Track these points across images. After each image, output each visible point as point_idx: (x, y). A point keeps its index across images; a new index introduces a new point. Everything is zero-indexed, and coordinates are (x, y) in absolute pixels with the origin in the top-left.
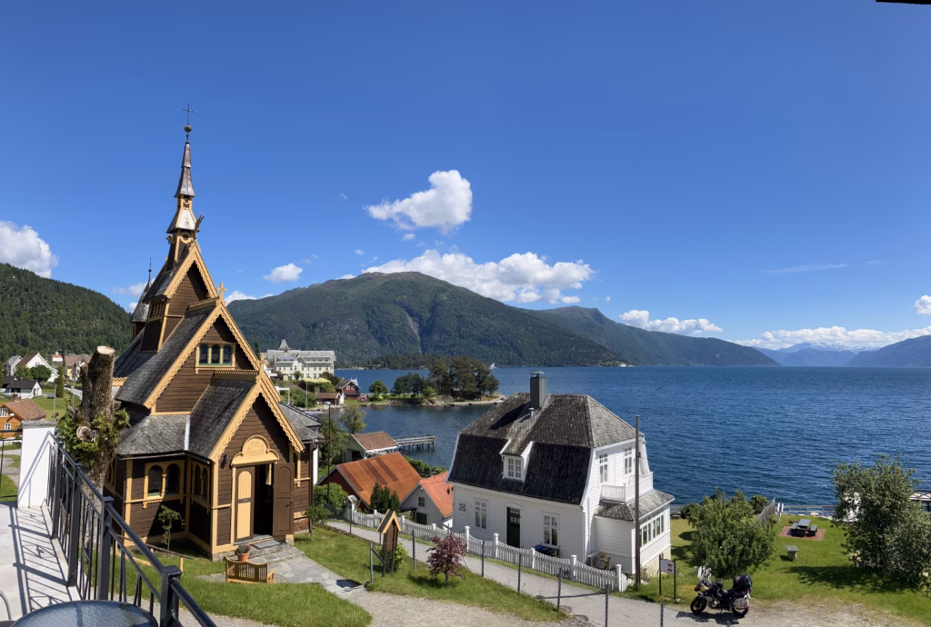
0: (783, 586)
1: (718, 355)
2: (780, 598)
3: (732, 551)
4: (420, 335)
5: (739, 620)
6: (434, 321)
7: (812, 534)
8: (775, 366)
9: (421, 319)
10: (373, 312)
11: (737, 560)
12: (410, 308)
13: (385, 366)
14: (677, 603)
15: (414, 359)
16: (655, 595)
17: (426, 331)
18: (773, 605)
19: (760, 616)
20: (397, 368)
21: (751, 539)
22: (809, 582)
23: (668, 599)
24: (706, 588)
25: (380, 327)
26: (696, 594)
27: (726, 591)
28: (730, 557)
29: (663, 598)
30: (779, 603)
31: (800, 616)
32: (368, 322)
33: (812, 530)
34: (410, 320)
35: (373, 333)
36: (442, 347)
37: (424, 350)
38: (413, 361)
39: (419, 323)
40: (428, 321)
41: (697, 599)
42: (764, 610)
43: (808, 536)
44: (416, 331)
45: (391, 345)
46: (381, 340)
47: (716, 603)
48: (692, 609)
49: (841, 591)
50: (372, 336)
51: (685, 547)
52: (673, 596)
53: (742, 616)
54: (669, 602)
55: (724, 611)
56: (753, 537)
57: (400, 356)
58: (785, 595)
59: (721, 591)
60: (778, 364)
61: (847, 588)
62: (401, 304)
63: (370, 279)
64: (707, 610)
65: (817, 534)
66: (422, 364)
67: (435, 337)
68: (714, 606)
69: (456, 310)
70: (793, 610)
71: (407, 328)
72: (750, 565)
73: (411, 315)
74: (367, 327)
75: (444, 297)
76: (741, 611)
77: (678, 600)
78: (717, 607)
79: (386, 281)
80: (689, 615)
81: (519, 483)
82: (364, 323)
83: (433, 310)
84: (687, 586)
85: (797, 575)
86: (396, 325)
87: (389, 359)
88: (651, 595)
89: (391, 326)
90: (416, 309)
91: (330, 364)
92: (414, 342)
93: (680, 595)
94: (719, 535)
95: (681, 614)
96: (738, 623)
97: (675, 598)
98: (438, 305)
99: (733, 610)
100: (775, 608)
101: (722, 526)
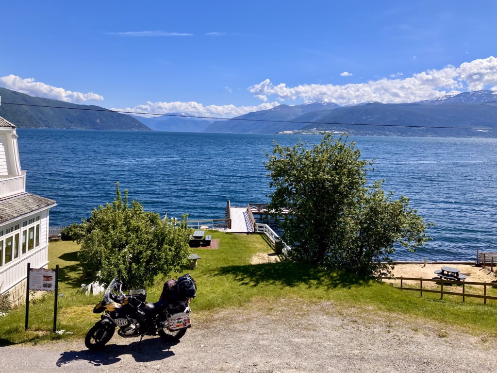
0: (219, 290)
1: (98, 121)
2: (222, 305)
3: (136, 259)
5: (173, 349)
7: (207, 243)
8: (148, 131)
11: (142, 269)
14: (59, 337)
16: (16, 330)
18: (216, 316)
19: (204, 336)
21: (161, 243)
22: (252, 283)
23: (40, 333)
24: (117, 305)
26: (96, 318)
27: (151, 306)
28: (134, 264)
29: (32, 333)
30: (223, 313)
31: (263, 326)
33: (207, 239)
41: (98, 325)
42: (206, 324)
43: (203, 245)
47: (133, 326)
48: (88, 343)
49: (295, 288)
51: (67, 267)
52: (51, 327)
53: (175, 340)
54: (44, 337)
55: (146, 337)
56: (163, 239)
58: (227, 301)
59: (143, 307)
60: (150, 129)
61: (303, 286)
64: (117, 340)
65: (211, 243)
68: (130, 332)
70: (248, 320)
72: (156, 274)
76: (174, 334)
77: (61, 332)
78: (135, 334)
80: (82, 355)
84: (75, 308)
85: (231, 276)
88: (9, 332)
93: (64, 323)
94: (120, 240)
95: (67, 357)
96: (172, 354)
97: (55, 330)
99: (162, 333)
100: (222, 319)
101: (124, 228)
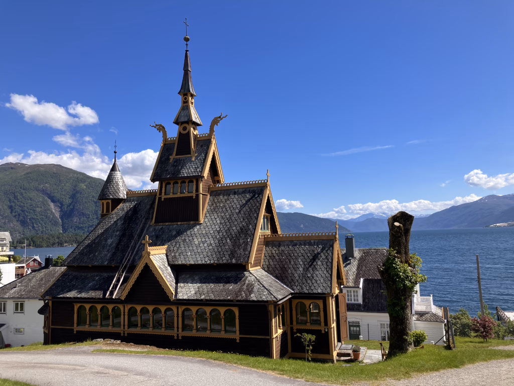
4: (62, 218)
6: (74, 206)
9: (62, 205)
10: (15, 197)
12: (52, 195)
13: (30, 245)
15: (58, 238)
17: (67, 215)
20: (42, 247)
25: (23, 211)
32: (11, 207)
34: (52, 205)
35: (15, 216)
36: (81, 228)
37: (65, 230)
38: (57, 240)
39: (61, 208)
40: (68, 206)
44: (57, 215)
45: (33, 227)
46: (23, 223)
50: (14, 220)
57: (45, 237)
62: (44, 192)
63: (12, 168)
66: (66, 242)
67: (75, 219)
69: (93, 197)
71: (49, 212)
73: (53, 201)
74: (9, 211)
75: (83, 186)
79: (28, 171)
81: (359, 305)
82: (6, 207)
83: (73, 197)
86: (38, 209)
87: (35, 239)
89: (34, 211)
90: (57, 196)
91: (6, 244)
92: (55, 223)
98: (77, 192)
